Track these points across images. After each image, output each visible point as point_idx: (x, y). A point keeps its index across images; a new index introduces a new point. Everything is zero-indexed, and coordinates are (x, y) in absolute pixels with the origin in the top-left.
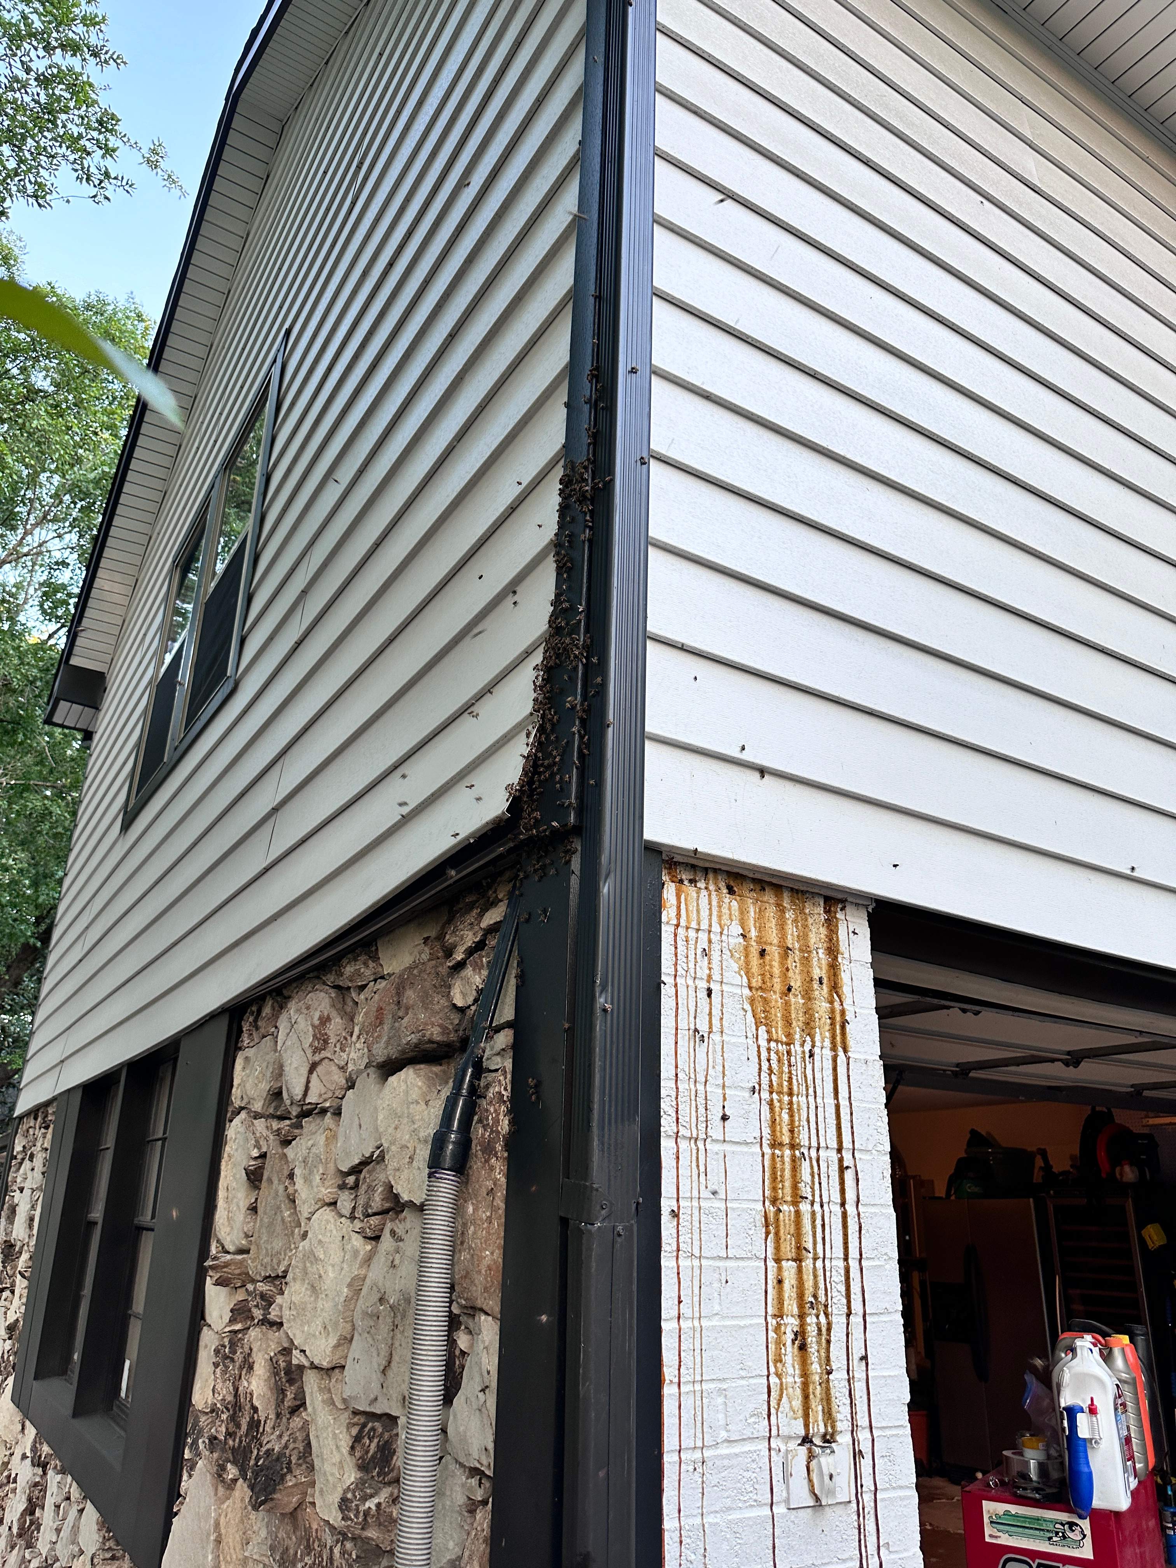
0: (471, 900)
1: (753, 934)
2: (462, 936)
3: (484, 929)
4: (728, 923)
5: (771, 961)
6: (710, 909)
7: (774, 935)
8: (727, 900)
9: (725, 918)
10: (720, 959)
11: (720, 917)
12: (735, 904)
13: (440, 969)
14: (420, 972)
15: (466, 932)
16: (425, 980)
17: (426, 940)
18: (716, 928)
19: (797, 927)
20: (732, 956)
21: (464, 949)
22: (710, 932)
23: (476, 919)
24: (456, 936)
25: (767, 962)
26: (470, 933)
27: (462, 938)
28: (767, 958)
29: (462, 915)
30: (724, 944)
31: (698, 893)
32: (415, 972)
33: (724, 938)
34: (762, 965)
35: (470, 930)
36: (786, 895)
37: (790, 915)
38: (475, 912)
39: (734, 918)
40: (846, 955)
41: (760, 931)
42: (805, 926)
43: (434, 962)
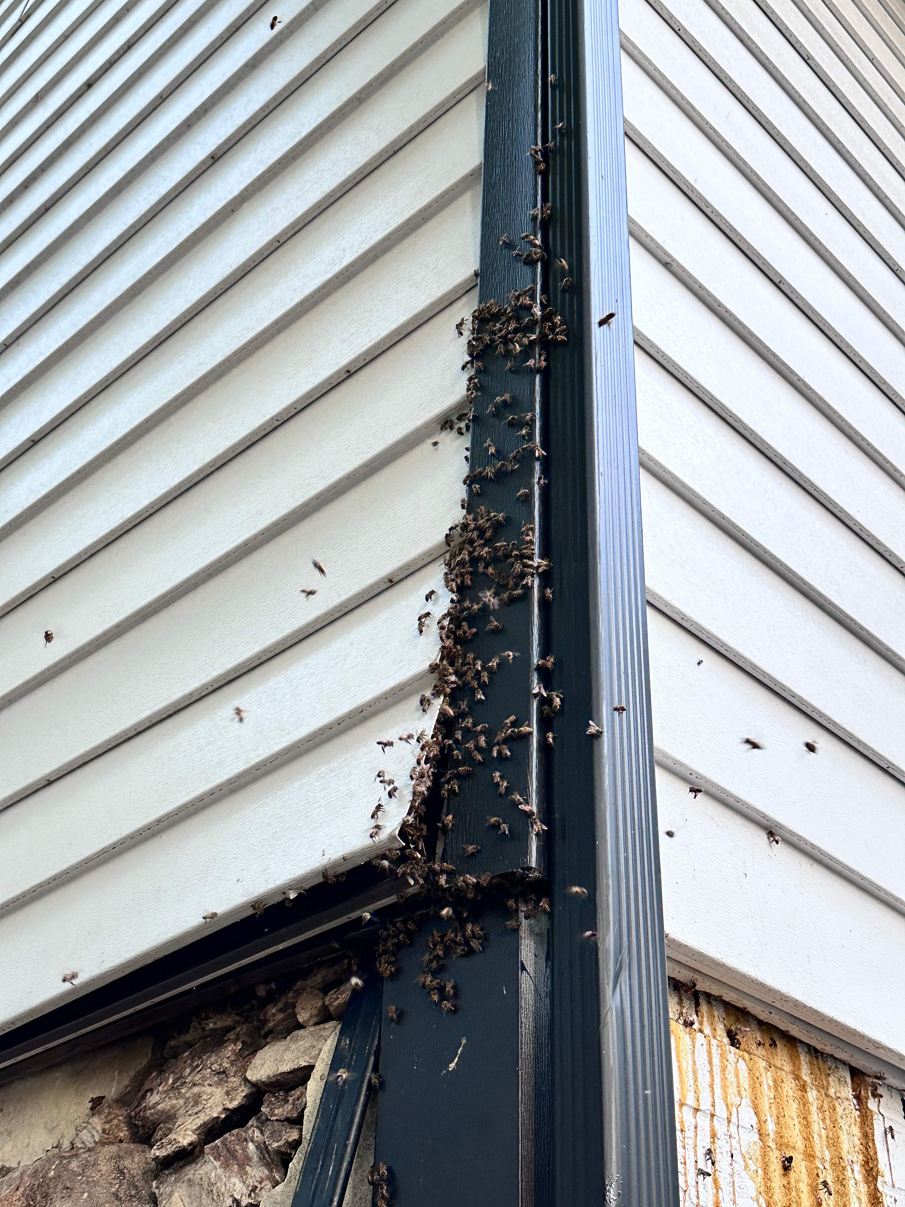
0: (219, 1024)
1: (771, 1127)
2: (199, 1096)
3: (254, 1085)
4: (737, 1100)
5: (797, 1181)
6: (711, 1071)
7: (797, 1131)
8: (731, 1057)
9: (732, 1090)
10: (729, 1168)
11: (725, 1088)
12: (742, 1065)
13: (127, 1163)
14: (85, 1166)
15: (209, 1090)
16: (96, 1183)
17: (97, 1103)
18: (721, 1111)
19: (824, 1120)
20: (746, 1167)
21: (199, 1122)
22: (713, 1116)
23: (232, 1063)
24: (180, 1095)
25: (792, 1181)
26: (218, 1093)
27: (197, 1100)
28: (792, 1174)
29: (197, 1055)
30: (734, 1142)
31: (693, 1040)
32: (74, 1165)
33: (733, 1129)
34: (787, 1187)
35: (219, 1083)
36: (804, 1058)
37: (812, 1095)
38: (230, 1050)
39: (744, 1093)
40: (887, 1178)
41: (778, 1124)
42: (834, 1122)
43: (114, 1148)
